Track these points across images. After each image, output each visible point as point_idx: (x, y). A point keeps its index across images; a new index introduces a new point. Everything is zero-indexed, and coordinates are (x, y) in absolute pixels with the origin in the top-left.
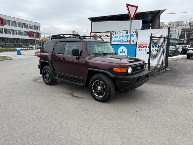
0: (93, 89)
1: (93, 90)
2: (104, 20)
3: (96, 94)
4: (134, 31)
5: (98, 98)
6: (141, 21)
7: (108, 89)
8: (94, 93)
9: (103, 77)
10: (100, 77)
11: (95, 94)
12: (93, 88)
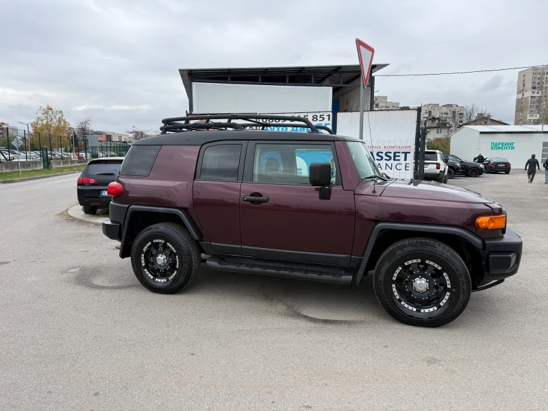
0: (394, 290)
1: (396, 294)
2: (229, 79)
3: (406, 306)
4: (326, 114)
5: (418, 315)
6: (330, 89)
7: (463, 284)
8: (400, 300)
9: (442, 249)
10: (428, 248)
11: (403, 303)
12: (394, 286)
